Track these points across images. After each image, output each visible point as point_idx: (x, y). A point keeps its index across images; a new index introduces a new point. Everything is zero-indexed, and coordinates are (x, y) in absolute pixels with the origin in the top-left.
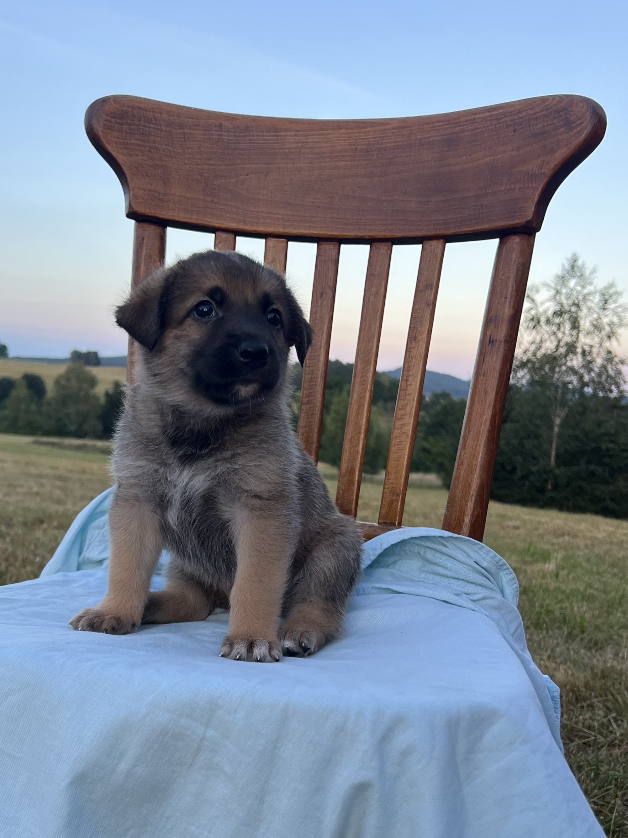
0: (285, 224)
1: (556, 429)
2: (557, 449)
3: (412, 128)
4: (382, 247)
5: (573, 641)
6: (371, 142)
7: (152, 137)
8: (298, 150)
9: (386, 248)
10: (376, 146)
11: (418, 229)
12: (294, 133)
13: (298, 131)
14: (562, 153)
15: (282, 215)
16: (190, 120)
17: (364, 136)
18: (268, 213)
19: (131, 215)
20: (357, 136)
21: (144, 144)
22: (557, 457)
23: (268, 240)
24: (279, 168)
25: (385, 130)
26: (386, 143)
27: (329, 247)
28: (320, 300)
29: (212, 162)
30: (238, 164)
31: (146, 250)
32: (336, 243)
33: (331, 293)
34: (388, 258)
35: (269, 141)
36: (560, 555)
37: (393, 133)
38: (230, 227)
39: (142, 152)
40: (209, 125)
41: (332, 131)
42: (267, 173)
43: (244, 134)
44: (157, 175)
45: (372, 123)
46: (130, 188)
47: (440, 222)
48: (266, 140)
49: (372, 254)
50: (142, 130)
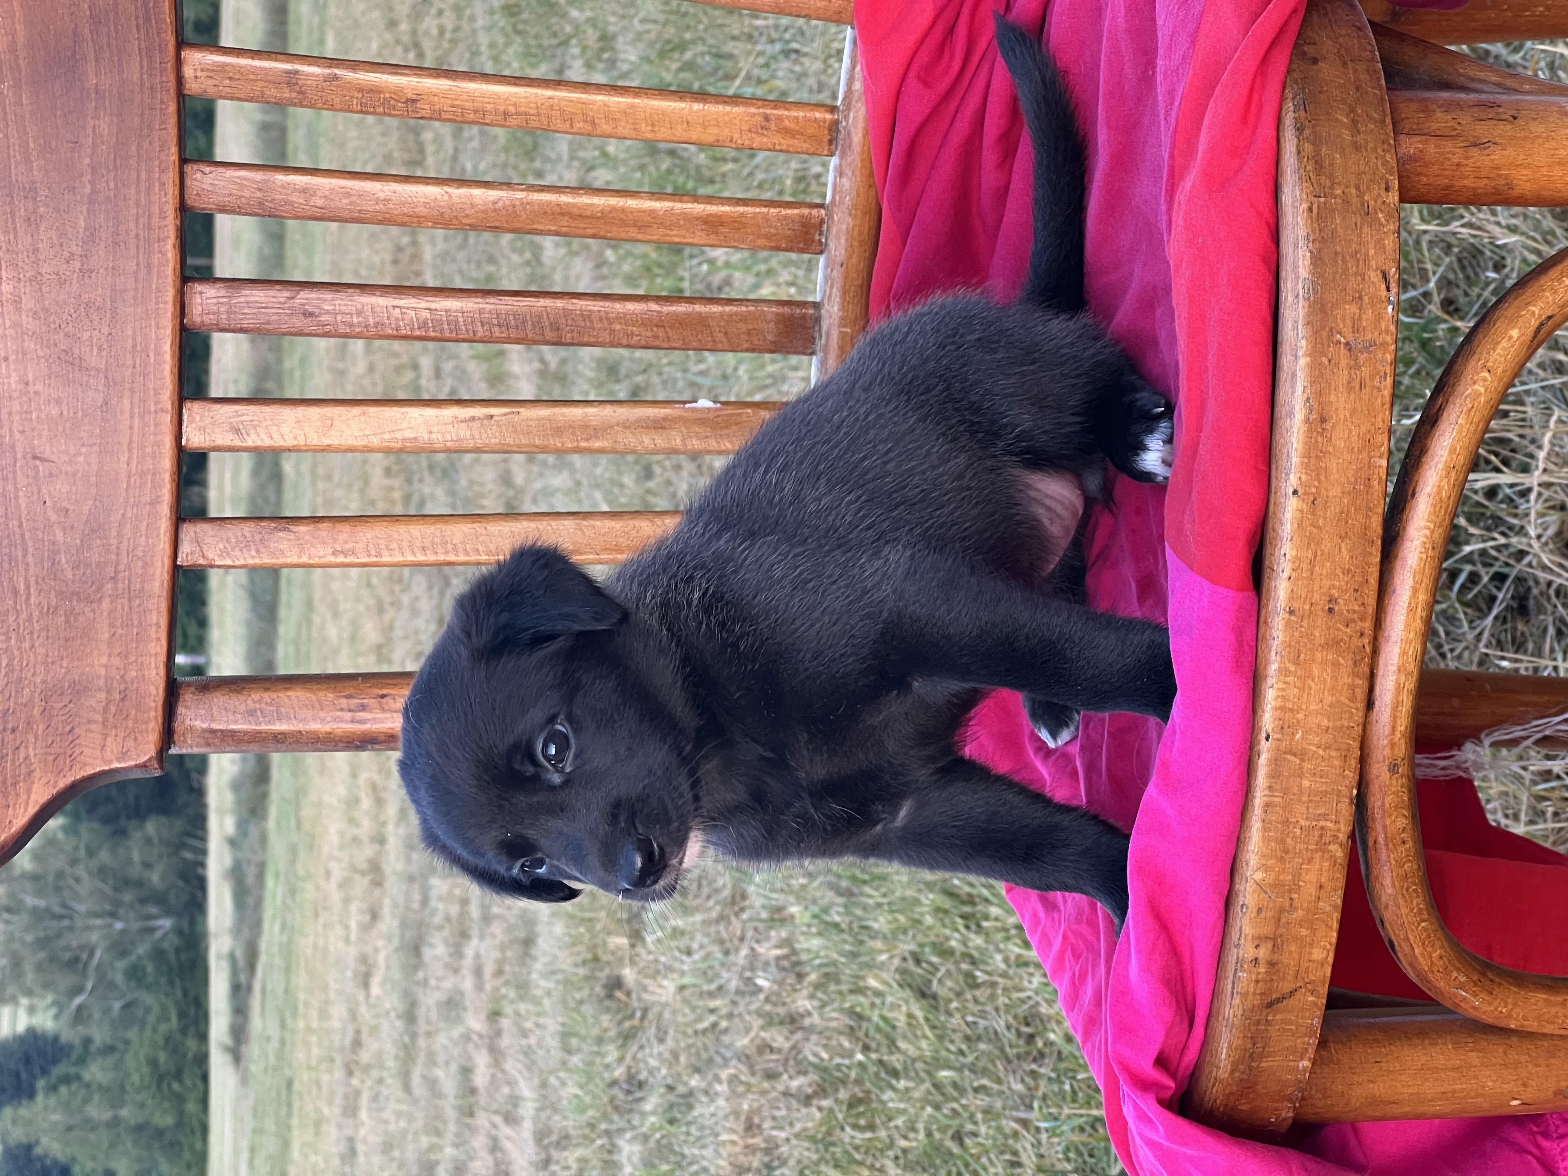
0: (152, 409)
4: (198, 185)
9: (198, 175)
11: (161, 109)
15: (132, 418)
24: (22, 432)
27: (198, 306)
28: (322, 318)
30: (20, 525)
31: (236, 722)
32: (187, 290)
33: (304, 294)
39: (18, 749)
42: (35, 458)
44: (66, 711)
47: (145, 64)
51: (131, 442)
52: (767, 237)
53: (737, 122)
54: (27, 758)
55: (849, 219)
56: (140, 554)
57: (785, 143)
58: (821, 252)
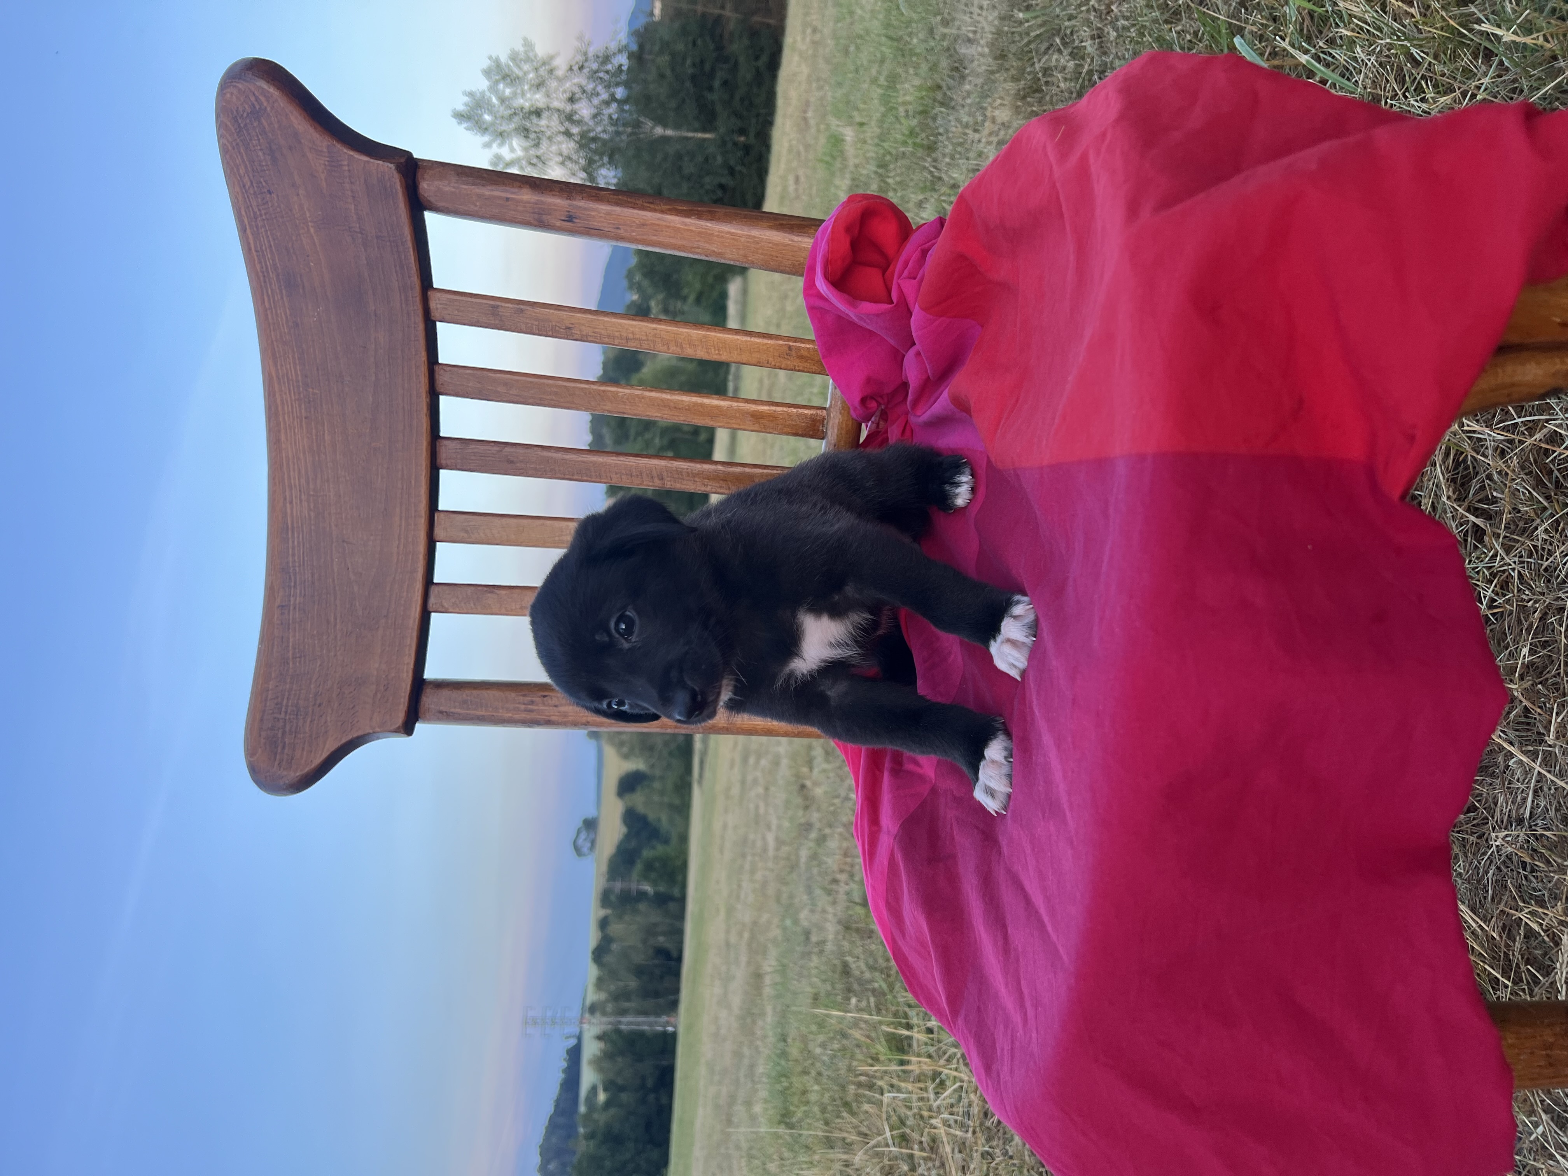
0: (413, 515)
1: (669, 132)
2: (696, 130)
3: (274, 339)
4: (442, 378)
5: (951, 99)
6: (297, 397)
7: (301, 702)
8: (311, 498)
9: (442, 371)
10: (301, 389)
11: (414, 327)
12: (288, 505)
13: (285, 499)
14: (298, 121)
15: (401, 519)
16: (275, 650)
17: (288, 406)
18: (399, 539)
19: (408, 729)
20: (289, 417)
21: (310, 712)
22: (704, 130)
23: (437, 539)
24: (336, 526)
25: (278, 377)
26: (297, 375)
27: (444, 454)
28: (518, 465)
29: (332, 619)
30: (334, 581)
31: (455, 707)
32: (437, 444)
33: (508, 449)
34: (456, 369)
35: (301, 540)
36: (834, 122)
37: (282, 365)
38: (420, 591)
39: (321, 716)
40: (282, 624)
41: (283, 452)
42: (344, 541)
43: (292, 574)
44: (351, 695)
45: (269, 395)
46: (371, 731)
47: (403, 297)
48: (298, 543)
49: (452, 393)
50: (292, 717)
51: (400, 535)
52: (789, 426)
53: (771, 349)
54: (326, 722)
55: (840, 416)
56: (403, 602)
57: (802, 365)
58: (823, 438)
